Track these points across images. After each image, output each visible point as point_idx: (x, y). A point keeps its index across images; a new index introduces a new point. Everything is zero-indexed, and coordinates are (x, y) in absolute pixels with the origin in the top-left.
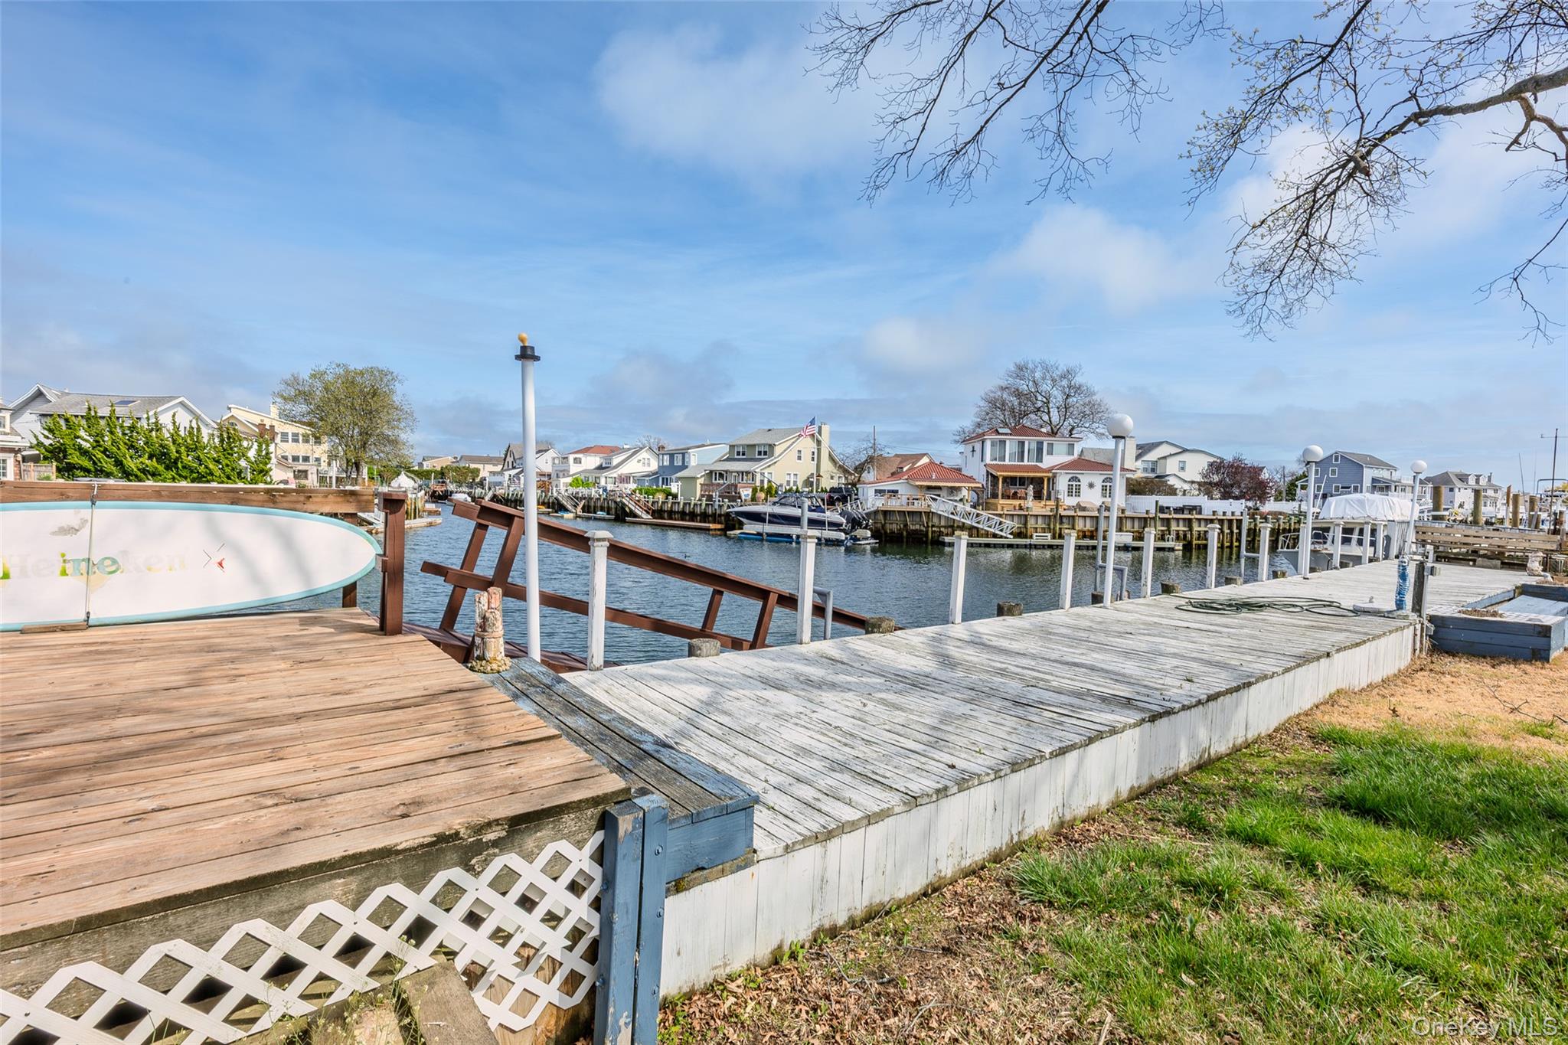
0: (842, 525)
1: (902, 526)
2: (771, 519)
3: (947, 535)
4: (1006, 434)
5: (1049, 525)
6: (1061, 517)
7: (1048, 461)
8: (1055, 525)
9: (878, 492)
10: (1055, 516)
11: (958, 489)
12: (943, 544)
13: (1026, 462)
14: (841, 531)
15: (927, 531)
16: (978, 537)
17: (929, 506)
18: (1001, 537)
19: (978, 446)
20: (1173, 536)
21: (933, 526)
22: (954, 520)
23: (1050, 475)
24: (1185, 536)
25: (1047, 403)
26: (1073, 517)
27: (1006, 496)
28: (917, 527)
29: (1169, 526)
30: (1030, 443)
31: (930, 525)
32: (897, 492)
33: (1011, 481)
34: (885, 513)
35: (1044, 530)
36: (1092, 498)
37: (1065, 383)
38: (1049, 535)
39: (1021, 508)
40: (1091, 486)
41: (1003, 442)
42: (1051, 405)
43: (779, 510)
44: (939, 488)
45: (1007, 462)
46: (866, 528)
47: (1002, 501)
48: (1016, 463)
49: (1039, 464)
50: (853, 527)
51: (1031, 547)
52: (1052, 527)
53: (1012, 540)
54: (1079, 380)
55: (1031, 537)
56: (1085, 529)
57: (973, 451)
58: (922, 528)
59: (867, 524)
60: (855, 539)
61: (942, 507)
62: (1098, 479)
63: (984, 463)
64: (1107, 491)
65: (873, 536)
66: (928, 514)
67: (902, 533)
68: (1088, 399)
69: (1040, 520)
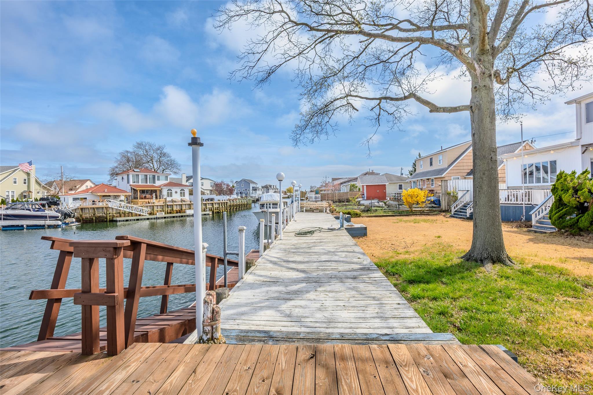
0: (58, 217)
1: (92, 215)
2: (5, 217)
3: (117, 217)
4: (138, 172)
5: (163, 209)
6: (168, 205)
7: (158, 183)
8: (165, 209)
9: (75, 199)
10: (165, 205)
11: (119, 196)
12: (116, 221)
13: (148, 184)
14: (57, 220)
15: (107, 216)
16: (132, 216)
17: (107, 204)
18: (143, 216)
19: (125, 177)
20: (208, 210)
21: (109, 213)
22: (120, 210)
23: (160, 189)
24: (211, 209)
25: (152, 160)
26: (172, 205)
27: (142, 198)
28: (101, 215)
29: (206, 206)
30: (150, 175)
31: (108, 213)
32: (86, 198)
33: (143, 192)
34: (82, 209)
35: (161, 211)
36: (177, 197)
37: (159, 152)
38: (164, 213)
39: (149, 203)
40: (176, 192)
41: (138, 175)
42: (153, 160)
43: (10, 212)
44: (110, 196)
45: (140, 184)
46: (73, 217)
47: (140, 200)
48: (144, 184)
49: (154, 184)
50: (65, 218)
51: (157, 218)
52: (164, 209)
53: (148, 216)
54: (165, 151)
55: (156, 214)
56: (177, 209)
57: (123, 179)
58: (104, 215)
59: (74, 216)
60: (66, 224)
61: (114, 204)
62: (178, 190)
63: (129, 184)
64: (182, 194)
65: (77, 221)
66: (106, 208)
67: (92, 219)
68: (168, 159)
69: (159, 207)
